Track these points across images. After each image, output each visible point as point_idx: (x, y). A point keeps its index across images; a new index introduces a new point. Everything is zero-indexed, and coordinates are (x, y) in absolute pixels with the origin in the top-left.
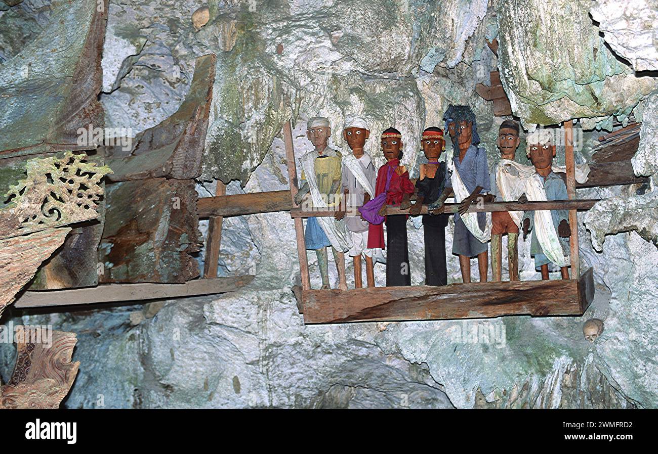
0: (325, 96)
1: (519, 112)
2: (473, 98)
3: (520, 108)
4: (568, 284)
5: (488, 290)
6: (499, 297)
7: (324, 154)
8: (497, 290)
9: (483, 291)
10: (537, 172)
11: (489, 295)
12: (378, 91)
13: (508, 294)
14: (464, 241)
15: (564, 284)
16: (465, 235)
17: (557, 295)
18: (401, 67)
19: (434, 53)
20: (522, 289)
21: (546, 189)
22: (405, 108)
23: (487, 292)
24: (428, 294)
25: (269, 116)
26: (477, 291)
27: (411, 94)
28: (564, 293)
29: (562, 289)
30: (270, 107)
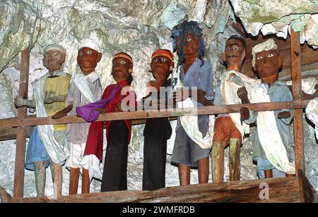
0: (65, 29)
1: (242, 12)
2: (217, 72)
3: (242, 9)
4: (291, 182)
5: (205, 192)
6: (215, 198)
7: (55, 74)
8: (214, 191)
9: (199, 193)
10: (262, 82)
11: (204, 197)
12: (120, 42)
13: (225, 195)
14: (185, 148)
15: (285, 182)
16: (185, 143)
17: (278, 193)
18: (141, 12)
19: (175, 8)
20: (240, 188)
21: (271, 94)
22: (144, 53)
23: (203, 194)
24: (140, 198)
25: (8, 38)
26: (192, 193)
27: (151, 43)
28: (285, 190)
29: (285, 186)
30: (10, 32)
